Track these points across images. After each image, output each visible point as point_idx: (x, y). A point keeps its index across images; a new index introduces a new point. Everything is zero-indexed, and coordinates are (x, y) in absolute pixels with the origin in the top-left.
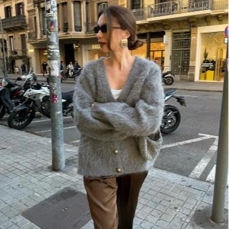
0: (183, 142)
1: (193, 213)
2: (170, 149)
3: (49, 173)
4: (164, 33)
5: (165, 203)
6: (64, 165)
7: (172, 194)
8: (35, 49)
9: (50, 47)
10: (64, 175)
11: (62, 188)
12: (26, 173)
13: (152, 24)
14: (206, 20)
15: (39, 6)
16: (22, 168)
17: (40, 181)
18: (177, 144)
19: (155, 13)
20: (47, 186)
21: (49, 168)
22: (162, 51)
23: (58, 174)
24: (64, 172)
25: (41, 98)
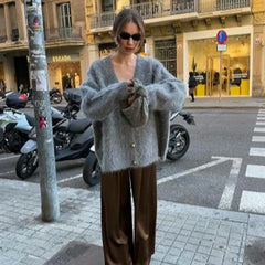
2: (184, 178)
3: (39, 226)
7: (210, 231)
10: (62, 226)
12: (6, 229)
14: (192, 24)
17: (30, 238)
18: (190, 171)
21: (36, 219)
23: (52, 225)
24: (61, 222)
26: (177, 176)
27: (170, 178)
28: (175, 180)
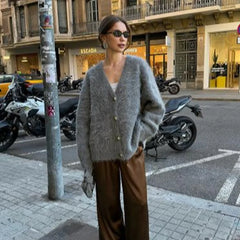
2: (187, 168)
3: (45, 204)
4: (166, 34)
5: (192, 233)
6: (62, 193)
8: (11, 56)
9: (45, 48)
10: (64, 205)
11: (64, 220)
12: (17, 204)
14: (214, 17)
15: (15, 5)
16: (11, 199)
17: (34, 213)
18: (195, 163)
19: (154, 10)
20: (44, 219)
21: (44, 196)
22: (164, 55)
23: (56, 204)
24: (63, 201)
25: (27, 112)
26: (180, 166)
27: (173, 168)
28: (177, 170)
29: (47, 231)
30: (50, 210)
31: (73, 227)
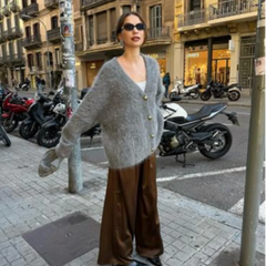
0: (232, 170)
1: (217, 254)
2: (213, 177)
3: (63, 195)
4: (229, 38)
5: (185, 239)
6: (81, 187)
7: (198, 230)
9: (65, 54)
10: (79, 199)
11: (73, 212)
12: (41, 193)
13: (214, 28)
15: (85, 14)
17: (52, 202)
18: (223, 172)
20: (57, 208)
21: (66, 189)
22: (228, 59)
23: (73, 196)
24: (80, 195)
26: (207, 174)
27: (199, 175)
28: (202, 178)
29: (54, 219)
30: (66, 201)
31: (78, 218)
